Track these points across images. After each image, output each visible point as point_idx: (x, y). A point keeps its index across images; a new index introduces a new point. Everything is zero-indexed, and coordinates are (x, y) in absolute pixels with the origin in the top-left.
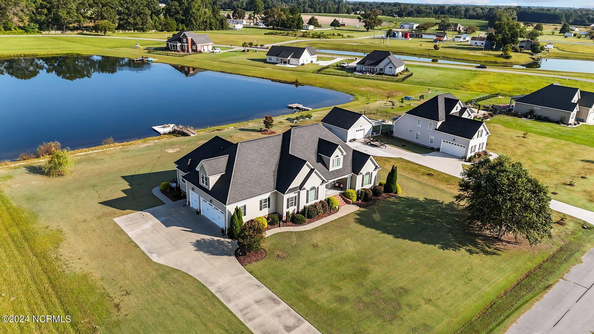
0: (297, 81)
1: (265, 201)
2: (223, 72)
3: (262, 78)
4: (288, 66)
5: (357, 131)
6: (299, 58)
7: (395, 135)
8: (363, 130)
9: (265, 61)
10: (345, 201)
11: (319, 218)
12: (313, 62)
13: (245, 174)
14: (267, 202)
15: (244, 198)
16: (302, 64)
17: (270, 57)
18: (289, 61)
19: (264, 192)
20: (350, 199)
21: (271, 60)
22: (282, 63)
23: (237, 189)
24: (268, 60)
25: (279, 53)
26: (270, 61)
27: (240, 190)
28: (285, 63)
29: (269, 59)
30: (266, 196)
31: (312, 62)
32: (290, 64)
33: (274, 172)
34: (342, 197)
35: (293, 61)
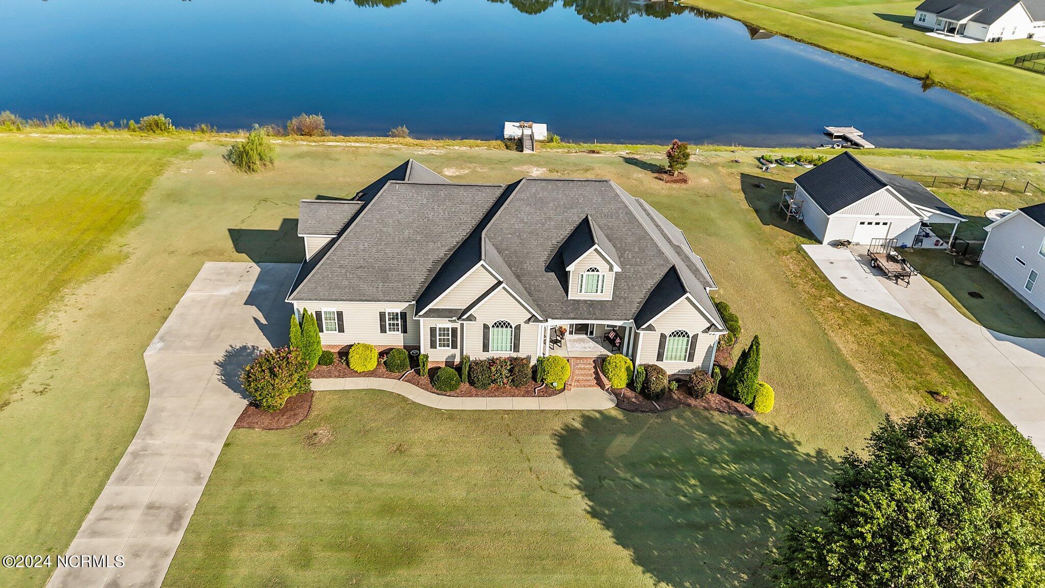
0: (927, 77)
1: (394, 317)
2: (787, 36)
3: (858, 59)
4: (956, 39)
5: (862, 223)
6: (990, 24)
7: (984, 260)
8: (885, 224)
9: (908, 22)
10: (598, 378)
11: (499, 392)
12: (1034, 38)
13: (364, 250)
14: (399, 320)
15: (334, 298)
16: (993, 39)
17: (924, 13)
18: (964, 27)
19: (387, 298)
20: (608, 378)
21: (924, 20)
22: (944, 31)
23: (330, 276)
24: (917, 22)
25: (945, 9)
26: (921, 23)
27: (336, 278)
28: (952, 30)
29: (920, 20)
30: (398, 308)
31: (1030, 36)
32: (965, 37)
33: (435, 263)
34: (595, 367)
35: (974, 29)
